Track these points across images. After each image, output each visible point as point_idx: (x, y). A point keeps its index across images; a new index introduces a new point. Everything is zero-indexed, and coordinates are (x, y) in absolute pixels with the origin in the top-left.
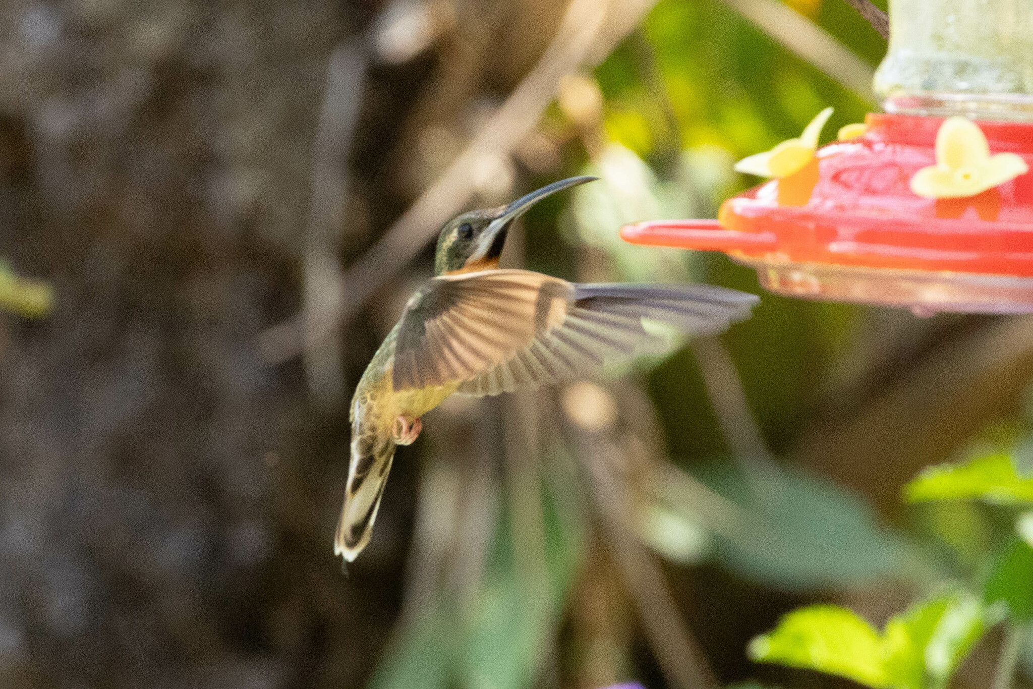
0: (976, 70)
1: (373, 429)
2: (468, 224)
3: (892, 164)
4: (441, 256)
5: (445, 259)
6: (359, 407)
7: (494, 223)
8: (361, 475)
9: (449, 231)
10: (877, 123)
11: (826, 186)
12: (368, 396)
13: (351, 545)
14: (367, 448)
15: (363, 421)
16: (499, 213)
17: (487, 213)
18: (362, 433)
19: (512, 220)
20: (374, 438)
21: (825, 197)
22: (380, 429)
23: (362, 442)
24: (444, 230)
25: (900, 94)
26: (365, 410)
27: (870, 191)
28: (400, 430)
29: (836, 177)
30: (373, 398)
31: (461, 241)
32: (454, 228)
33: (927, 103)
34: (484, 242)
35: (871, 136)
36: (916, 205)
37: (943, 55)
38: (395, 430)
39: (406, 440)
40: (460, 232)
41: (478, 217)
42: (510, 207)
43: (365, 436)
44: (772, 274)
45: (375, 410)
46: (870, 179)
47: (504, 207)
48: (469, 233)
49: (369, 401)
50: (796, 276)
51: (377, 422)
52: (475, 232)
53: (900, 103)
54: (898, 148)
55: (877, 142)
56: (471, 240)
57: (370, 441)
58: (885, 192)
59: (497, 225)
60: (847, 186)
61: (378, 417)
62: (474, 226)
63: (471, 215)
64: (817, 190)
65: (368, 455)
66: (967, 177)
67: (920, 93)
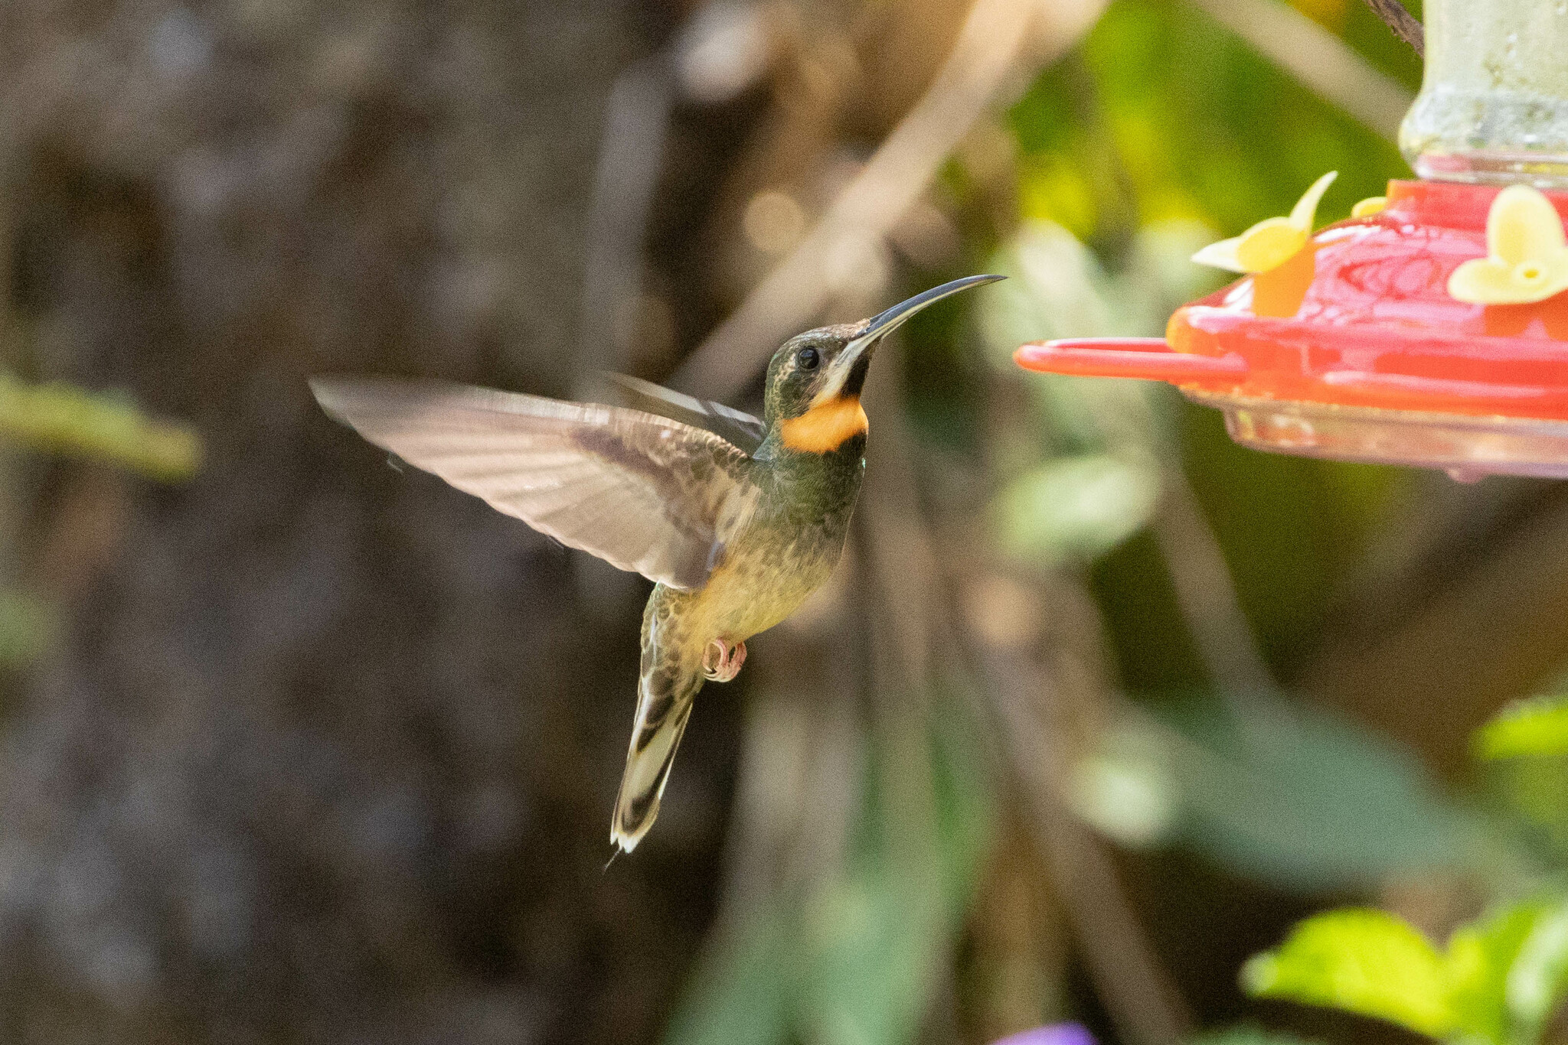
0: (1550, 116)
1: (675, 656)
2: (812, 348)
3: (1424, 256)
4: (773, 395)
5: (778, 399)
6: (657, 623)
7: (851, 345)
8: (653, 726)
9: (784, 359)
10: (1403, 194)
11: (1330, 287)
12: (671, 607)
13: (631, 827)
14: (665, 685)
15: (660, 645)
16: (857, 331)
17: (840, 331)
18: (659, 662)
19: (877, 340)
20: (675, 671)
21: (1324, 303)
22: (686, 657)
23: (657, 676)
24: (776, 356)
25: (1439, 151)
26: (665, 628)
27: (1395, 295)
28: (715, 657)
29: (1346, 273)
30: (679, 610)
31: (802, 372)
32: (790, 354)
33: (1477, 165)
34: (836, 374)
35: (1394, 213)
36: (1459, 316)
37: (1502, 92)
38: (706, 659)
39: (725, 674)
40: (801, 360)
41: (828, 335)
42: (872, 321)
43: (662, 668)
44: (1244, 417)
45: (680, 629)
46: (1392, 277)
47: (864, 321)
48: (813, 360)
49: (672, 614)
50: (1281, 421)
51: (681, 647)
52: (822, 358)
53: (1437, 163)
54: (1434, 232)
55: (1405, 224)
56: (817, 372)
57: (668, 675)
58: (1415, 296)
59: (855, 349)
60: (1360, 286)
61: (683, 639)
62: (820, 351)
63: (818, 334)
64: (1312, 292)
65: (665, 696)
66: (1531, 275)
67: (1465, 149)
